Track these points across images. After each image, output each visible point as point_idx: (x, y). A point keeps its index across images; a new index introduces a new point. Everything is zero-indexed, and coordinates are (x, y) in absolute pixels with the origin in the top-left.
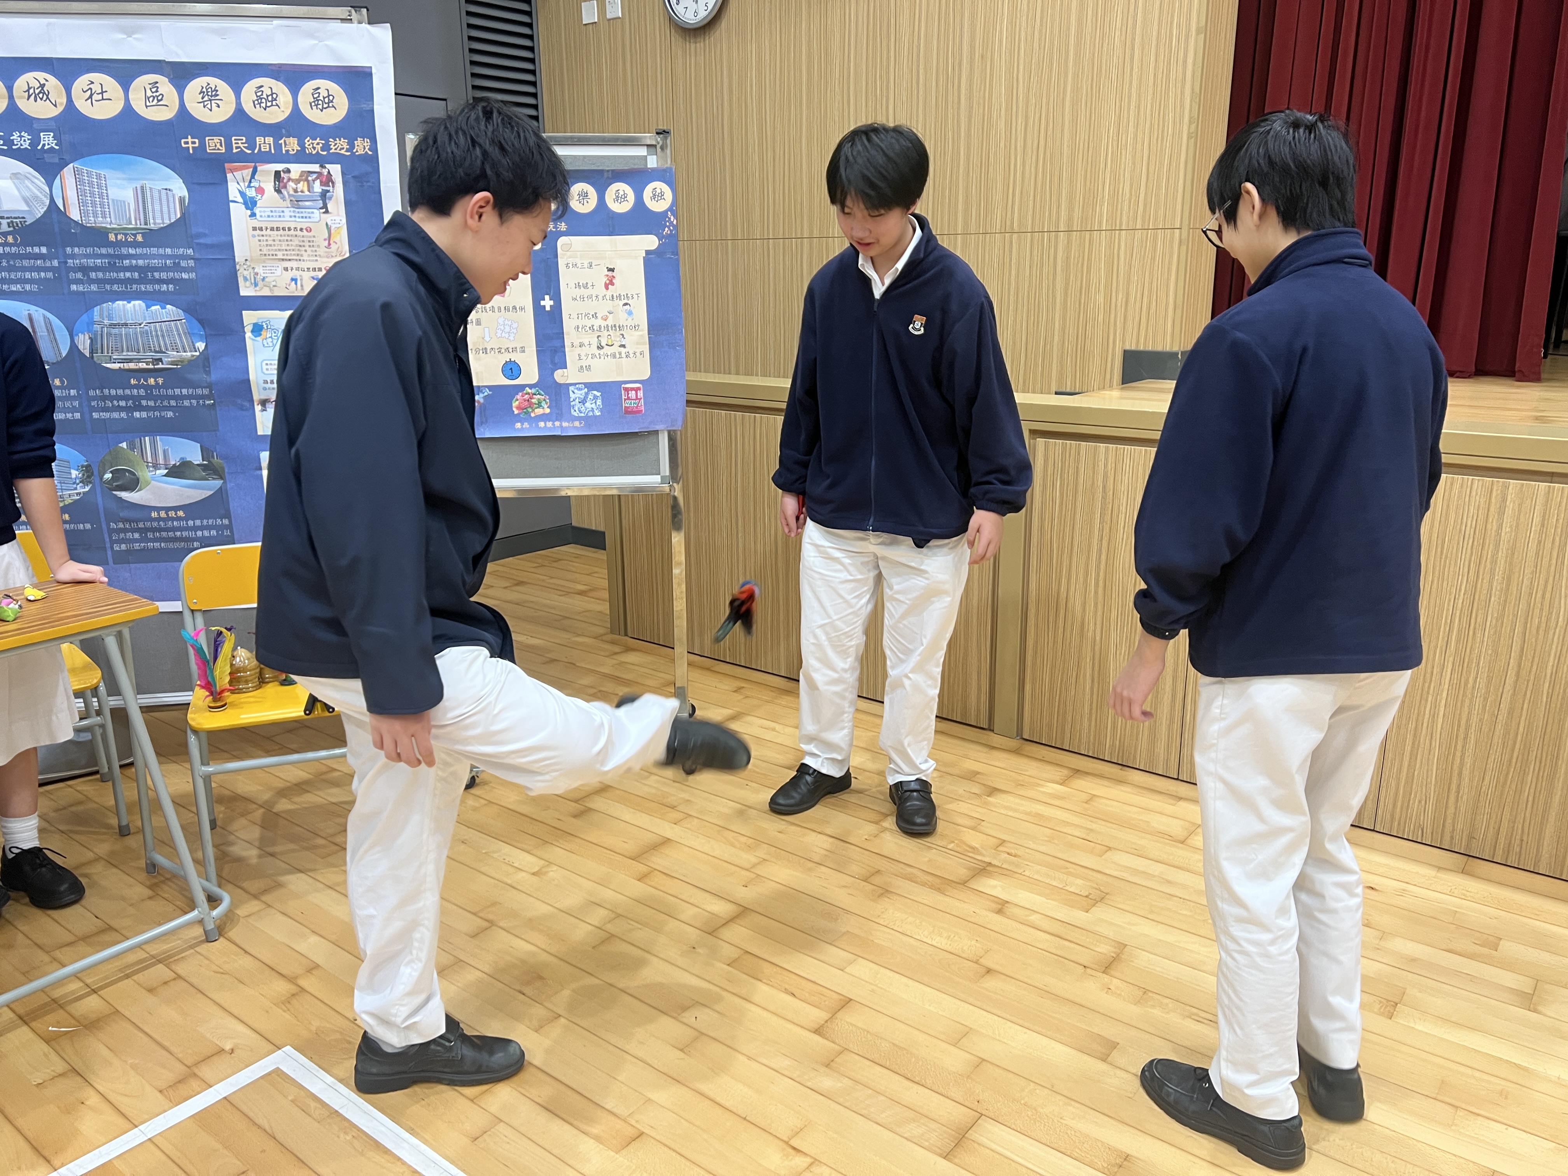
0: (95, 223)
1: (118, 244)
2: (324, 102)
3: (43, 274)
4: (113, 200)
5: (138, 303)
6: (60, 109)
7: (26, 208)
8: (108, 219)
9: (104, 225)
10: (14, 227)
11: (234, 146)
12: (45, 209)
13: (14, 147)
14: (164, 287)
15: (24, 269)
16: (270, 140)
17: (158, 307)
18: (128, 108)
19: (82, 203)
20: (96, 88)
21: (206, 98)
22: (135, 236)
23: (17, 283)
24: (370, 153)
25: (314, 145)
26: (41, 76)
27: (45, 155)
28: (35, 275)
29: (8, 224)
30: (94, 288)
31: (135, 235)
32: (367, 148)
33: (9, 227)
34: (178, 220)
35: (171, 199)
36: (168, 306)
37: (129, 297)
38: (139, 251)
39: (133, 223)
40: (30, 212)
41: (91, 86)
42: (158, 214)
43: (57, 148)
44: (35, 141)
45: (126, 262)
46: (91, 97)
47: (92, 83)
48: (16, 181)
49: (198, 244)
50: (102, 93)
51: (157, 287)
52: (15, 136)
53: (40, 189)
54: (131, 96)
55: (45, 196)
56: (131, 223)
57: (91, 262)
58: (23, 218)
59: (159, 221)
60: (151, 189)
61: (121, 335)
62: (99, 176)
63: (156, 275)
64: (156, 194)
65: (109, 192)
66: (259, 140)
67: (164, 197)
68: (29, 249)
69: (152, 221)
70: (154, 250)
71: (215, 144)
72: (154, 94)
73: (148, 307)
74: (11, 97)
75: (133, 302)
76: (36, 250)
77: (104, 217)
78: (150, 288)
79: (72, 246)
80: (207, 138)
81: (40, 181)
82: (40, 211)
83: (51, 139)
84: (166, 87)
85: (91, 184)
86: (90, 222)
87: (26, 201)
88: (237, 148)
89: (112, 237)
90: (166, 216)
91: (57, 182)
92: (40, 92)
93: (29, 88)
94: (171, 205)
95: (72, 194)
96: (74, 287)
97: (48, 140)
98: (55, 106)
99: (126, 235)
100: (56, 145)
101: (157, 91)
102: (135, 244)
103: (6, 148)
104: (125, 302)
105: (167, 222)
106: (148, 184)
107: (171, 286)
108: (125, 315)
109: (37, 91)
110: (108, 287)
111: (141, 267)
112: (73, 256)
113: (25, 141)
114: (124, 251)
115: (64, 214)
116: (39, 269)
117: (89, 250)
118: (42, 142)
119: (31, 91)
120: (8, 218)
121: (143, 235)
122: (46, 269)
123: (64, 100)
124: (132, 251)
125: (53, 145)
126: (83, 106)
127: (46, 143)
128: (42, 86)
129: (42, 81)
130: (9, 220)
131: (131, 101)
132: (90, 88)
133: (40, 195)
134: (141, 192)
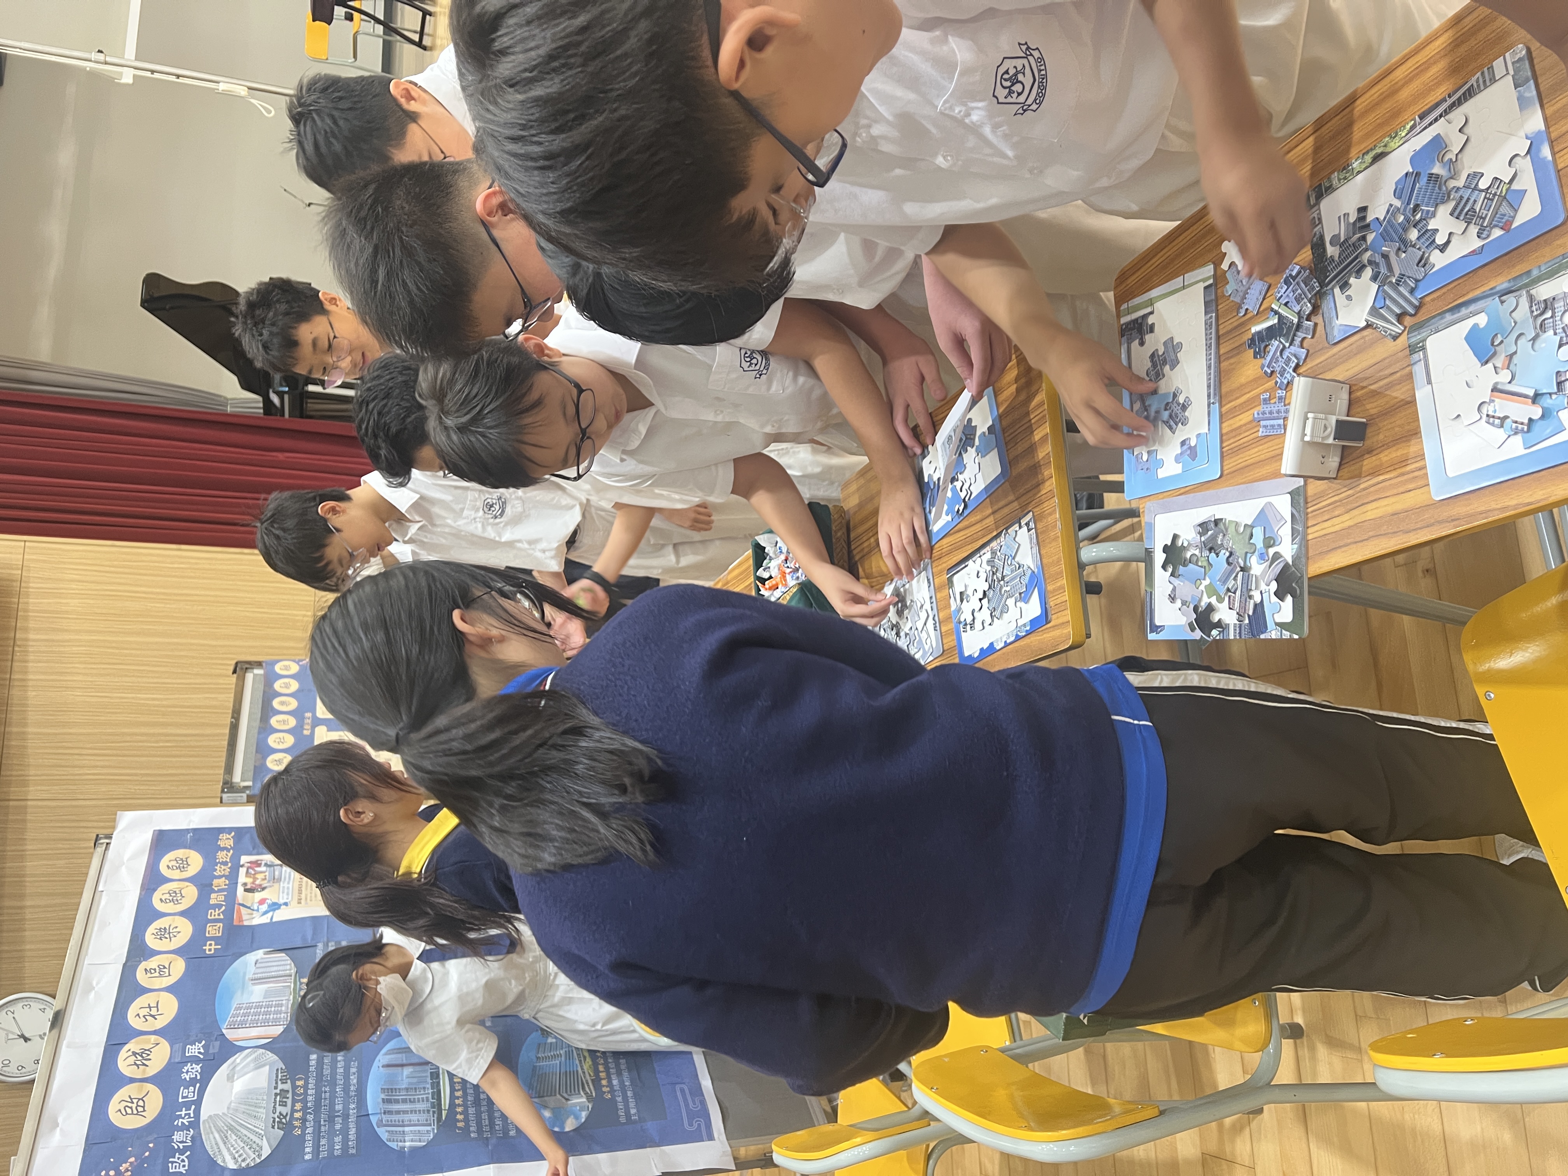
2: (183, 865)
4: (264, 998)
6: (162, 1040)
7: (267, 1067)
8: (284, 1002)
10: (287, 1079)
11: (217, 917)
12: (269, 1052)
13: (199, 1077)
15: (334, 1073)
16: (213, 896)
18: (169, 989)
19: (266, 1023)
20: (144, 1012)
21: (167, 936)
23: (349, 1079)
24: (233, 834)
25: (220, 870)
26: (123, 1053)
27: (211, 1051)
29: (283, 1083)
32: (228, 836)
33: (286, 1082)
34: (288, 955)
35: (266, 960)
39: (288, 984)
40: (272, 1065)
41: (141, 1016)
42: (281, 968)
43: (203, 1042)
44: (195, 1060)
46: (153, 1016)
47: (138, 1015)
48: (236, 1077)
49: (313, 939)
50: (150, 1007)
52: (187, 1076)
53: (246, 1058)
54: (157, 987)
55: (255, 1052)
56: (290, 986)
58: (277, 1070)
59: (288, 967)
60: (254, 974)
62: (238, 1008)
64: (261, 970)
65: (255, 1001)
66: (212, 902)
67: (263, 965)
68: (312, 1069)
69: (287, 972)
71: (213, 930)
72: (158, 970)
74: (143, 1080)
76: (313, 1063)
77: (282, 1005)
80: (207, 935)
81: (238, 1058)
82: (271, 1057)
83: (194, 1047)
84: (153, 963)
85: (244, 1015)
87: (257, 1068)
88: (219, 915)
90: (283, 963)
91: (240, 1043)
92: (141, 1056)
93: (135, 1064)
94: (271, 959)
95: (255, 1032)
97: (195, 1050)
98: (157, 1044)
100: (200, 1043)
101: (155, 970)
103: (198, 1085)
105: (289, 962)
106: (250, 975)
109: (140, 1058)
113: (193, 1069)
115: (275, 1040)
118: (196, 1054)
119: (138, 1063)
120: (277, 1083)
123: (153, 1038)
125: (200, 1045)
126: (161, 1023)
127: (197, 1051)
128: (134, 1054)
129: (130, 1053)
130: (279, 1082)
131: (163, 986)
132: (144, 1016)
133: (253, 1056)
134: (257, 980)
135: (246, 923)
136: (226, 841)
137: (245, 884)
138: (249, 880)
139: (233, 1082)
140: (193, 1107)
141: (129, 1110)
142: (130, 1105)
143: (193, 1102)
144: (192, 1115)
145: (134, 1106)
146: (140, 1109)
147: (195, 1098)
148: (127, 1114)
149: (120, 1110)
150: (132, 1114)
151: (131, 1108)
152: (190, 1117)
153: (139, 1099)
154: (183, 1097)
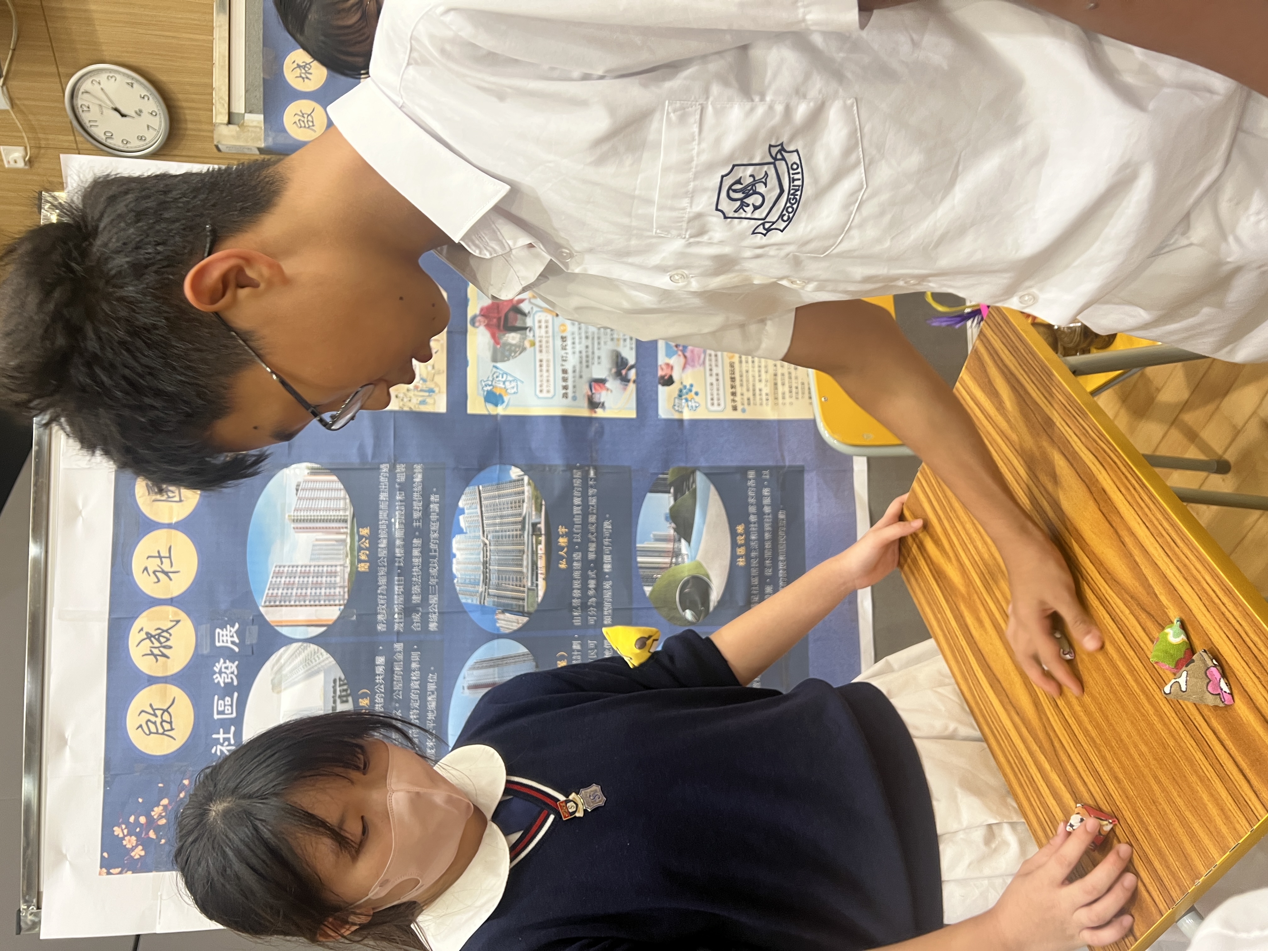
0: (343, 587)
1: (373, 559)
3: (414, 665)
4: (311, 559)
5: (457, 543)
6: (182, 616)
7: (321, 676)
8: (338, 569)
9: (347, 576)
12: (323, 651)
13: (235, 683)
14: (434, 507)
15: (407, 689)
17: (461, 518)
18: (183, 526)
19: (316, 602)
20: (153, 565)
22: (363, 537)
23: (426, 701)
26: (134, 637)
27: (248, 642)
28: (415, 675)
29: (343, 702)
30: (434, 600)
31: (361, 537)
33: (347, 701)
34: (341, 480)
35: (310, 485)
36: (461, 504)
37: (446, 556)
38: (383, 534)
39: (343, 537)
40: (327, 672)
41: (151, 572)
42: (332, 504)
43: (237, 626)
44: (228, 654)
45: (399, 552)
46: (166, 573)
47: (146, 569)
48: (283, 686)
49: (374, 456)
50: (160, 557)
51: (433, 517)
52: (220, 680)
53: (293, 656)
54: (166, 521)
55: (305, 648)
56: (344, 541)
57: (398, 600)
58: (335, 681)
59: (342, 503)
60: (296, 510)
61: (499, 571)
62: (278, 574)
63: (416, 515)
64: (304, 504)
65: (300, 563)
67: (308, 494)
68: (379, 679)
69: (341, 513)
70: (383, 515)
73: (461, 531)
74: (165, 680)
75: (454, 551)
76: (380, 670)
77: (334, 574)
78: (434, 526)
79: (376, 622)
81: (283, 655)
82: (325, 658)
83: (225, 632)
85: (288, 586)
86: (341, 593)
87: (311, 675)
89: (363, 567)
90: (334, 494)
91: (284, 631)
92: (158, 640)
93: (152, 654)
94: (318, 485)
95: (303, 614)
96: (433, 626)
97: (226, 637)
98: (178, 622)
99: (360, 549)
100: (233, 626)
102: (374, 538)
103: (236, 695)
104: (454, 561)
105: (343, 493)
106: (290, 512)
107: (432, 498)
108: (472, 564)
109: (157, 644)
110: (433, 581)
111: (405, 534)
112: (390, 622)
113: (226, 668)
114: (383, 553)
115: (331, 628)
116: (407, 670)
117: (381, 600)
118: (229, 645)
119: (156, 651)
120: (335, 702)
121: (361, 525)
122: (407, 661)
123: (170, 609)
124: (383, 544)
125: (233, 630)
126: (179, 585)
127: (230, 639)
128: (149, 636)
129: (143, 635)
130: (338, 701)
131: (174, 521)
132: (154, 572)
133: (303, 655)
134: (301, 522)
139: (279, 692)
140: (233, 728)
142: (153, 719)
143: (232, 722)
144: (232, 742)
145: (158, 720)
146: (167, 726)
147: (234, 715)
148: (151, 733)
149: (141, 726)
150: (157, 733)
151: (155, 723)
152: (229, 745)
153: (165, 711)
154: (219, 713)
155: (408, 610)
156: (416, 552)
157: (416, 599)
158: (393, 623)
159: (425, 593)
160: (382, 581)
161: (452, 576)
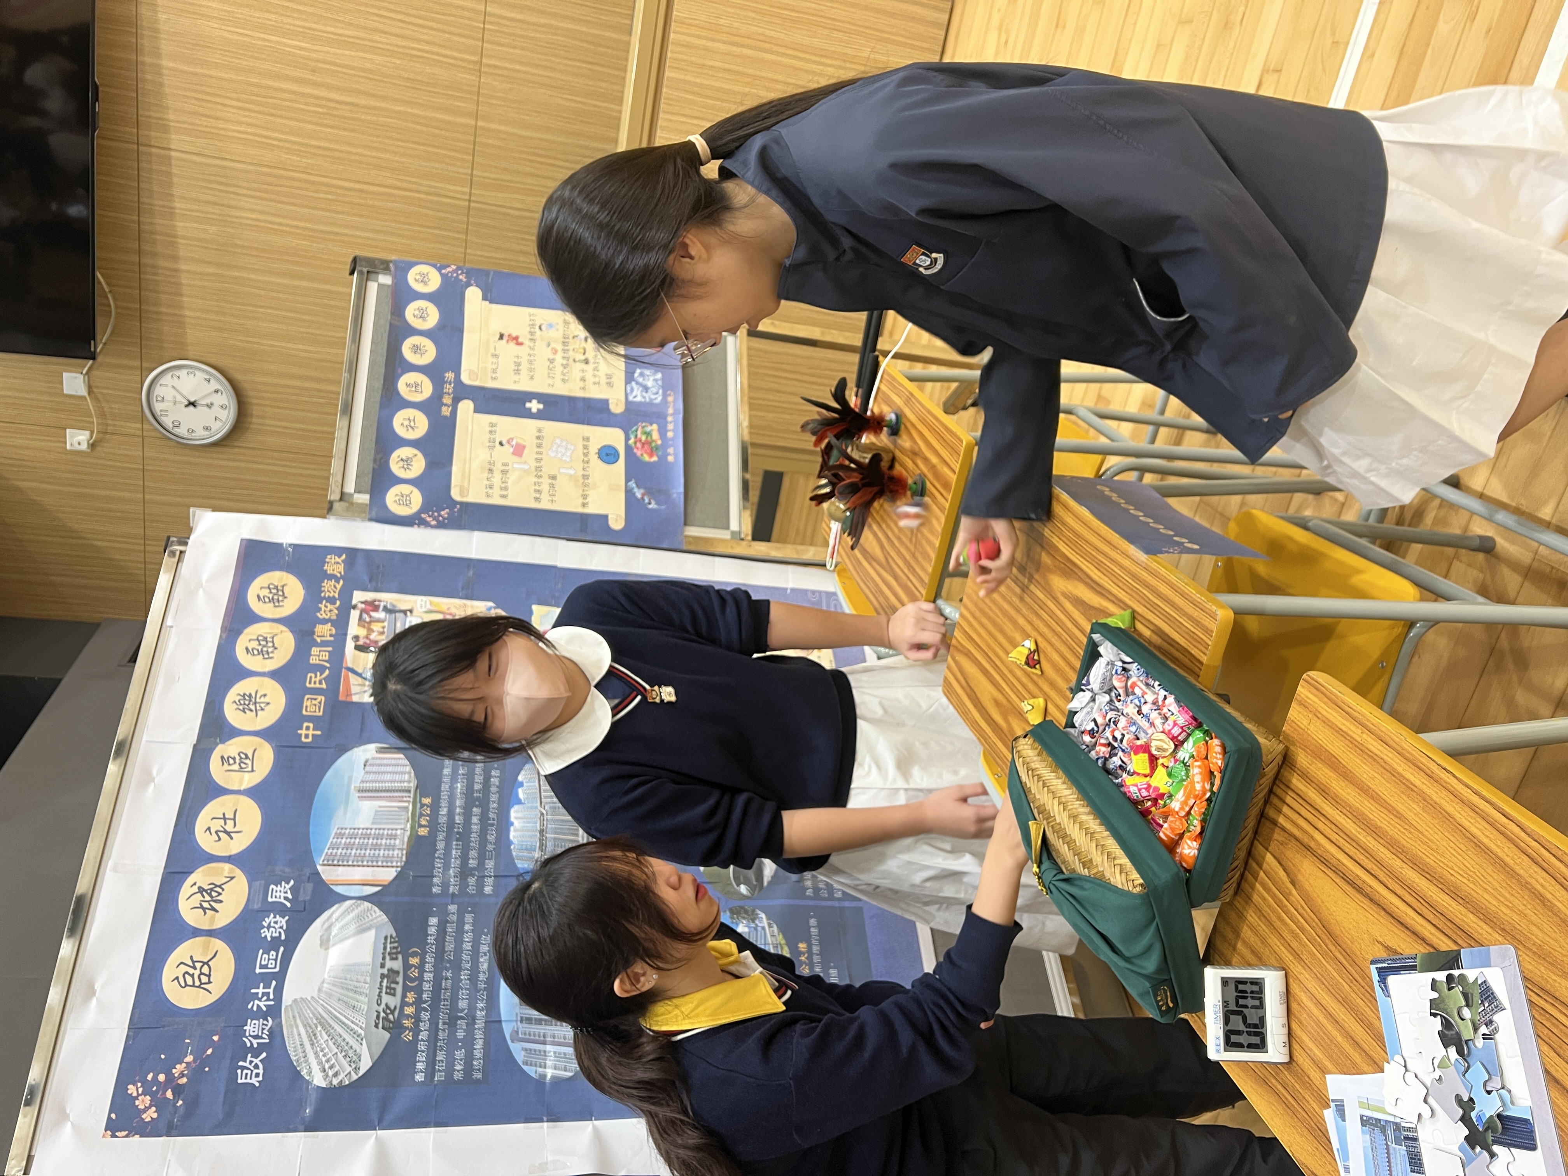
0: (402, 850)
1: (433, 825)
2: (277, 595)
3: (467, 927)
4: (373, 823)
5: (514, 813)
6: (238, 873)
7: (373, 933)
8: (399, 832)
9: (406, 839)
10: (397, 953)
11: (317, 685)
12: (376, 908)
13: (283, 937)
14: (495, 781)
15: (458, 950)
16: (315, 650)
17: (520, 790)
18: (251, 793)
19: (373, 863)
20: (217, 825)
21: (252, 707)
22: (425, 805)
23: (478, 962)
24: (344, 556)
25: (327, 611)
26: (187, 889)
27: (301, 899)
28: (468, 937)
29: (392, 959)
30: (490, 864)
31: (422, 805)
32: (337, 559)
33: (396, 959)
34: (407, 758)
35: (378, 762)
36: (520, 778)
37: (504, 824)
38: (444, 804)
39: (406, 804)
40: (378, 928)
41: (213, 831)
42: (397, 777)
43: (292, 882)
44: (279, 909)
45: (458, 819)
46: (228, 834)
47: (209, 829)
48: (331, 943)
50: (225, 819)
51: (493, 789)
52: (267, 934)
53: (347, 912)
54: (236, 788)
55: (359, 905)
56: (407, 808)
57: (455, 863)
58: (386, 938)
59: (406, 777)
60: (363, 782)
61: (555, 839)
62: (339, 836)
63: (477, 787)
64: (371, 777)
65: (362, 826)
66: (313, 660)
67: (375, 769)
68: (431, 940)
69: (406, 784)
70: (445, 787)
71: (313, 706)
72: (238, 761)
73: (519, 802)
74: (210, 933)
75: (512, 819)
76: (432, 930)
77: (395, 837)
78: (494, 798)
79: (432, 885)
80: (304, 712)
81: (335, 912)
82: (378, 916)
83: (279, 888)
84: (232, 748)
85: (348, 846)
86: (399, 855)
87: (362, 930)
88: (320, 683)
89: (423, 832)
90: (400, 769)
91: (339, 889)
92: (210, 895)
93: (202, 907)
94: (385, 762)
95: (358, 873)
96: (488, 890)
97: (280, 893)
98: (232, 878)
99: (421, 815)
100: (288, 883)
101: (234, 759)
102: (435, 807)
103: (282, 949)
104: (512, 828)
105: (408, 769)
106: (356, 784)
107: (493, 773)
108: (530, 831)
109: (208, 898)
110: (490, 847)
111: (465, 803)
112: (445, 885)
113: (276, 923)
114: (443, 820)
115: (386, 888)
116: (460, 931)
117: (438, 864)
118: (282, 900)
119: (206, 905)
120: (384, 958)
121: (423, 795)
122: (461, 922)
123: (227, 867)
124: (444, 811)
125: (288, 887)
126: (239, 844)
127: (283, 895)
128: (201, 890)
129: (195, 889)
130: (388, 958)
131: (242, 788)
132: (216, 832)
133: (356, 912)
134: (366, 792)
135: (355, 699)
136: (335, 566)
137: (356, 638)
138: (362, 632)
139: (327, 949)
140: (274, 983)
141: (189, 981)
142: (191, 971)
143: (274, 976)
144: (272, 997)
145: (197, 973)
146: (204, 979)
147: (277, 969)
148: (186, 985)
149: (177, 978)
150: (193, 986)
151: (192, 976)
152: (268, 1000)
153: (204, 963)
154: (262, 967)
155: (464, 873)
156: (475, 820)
157: (473, 863)
158: (449, 886)
159: (482, 858)
160: (441, 845)
161: (510, 843)
